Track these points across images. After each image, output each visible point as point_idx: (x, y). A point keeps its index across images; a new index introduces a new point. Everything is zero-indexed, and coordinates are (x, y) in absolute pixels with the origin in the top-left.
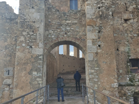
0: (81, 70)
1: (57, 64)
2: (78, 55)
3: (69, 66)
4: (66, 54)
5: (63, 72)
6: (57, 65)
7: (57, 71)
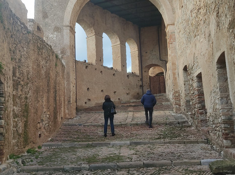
0: (131, 101)
1: (68, 80)
2: (124, 65)
3: (102, 91)
4: (94, 62)
5: (87, 106)
6: (69, 84)
7: (69, 101)
